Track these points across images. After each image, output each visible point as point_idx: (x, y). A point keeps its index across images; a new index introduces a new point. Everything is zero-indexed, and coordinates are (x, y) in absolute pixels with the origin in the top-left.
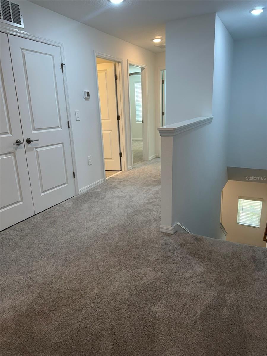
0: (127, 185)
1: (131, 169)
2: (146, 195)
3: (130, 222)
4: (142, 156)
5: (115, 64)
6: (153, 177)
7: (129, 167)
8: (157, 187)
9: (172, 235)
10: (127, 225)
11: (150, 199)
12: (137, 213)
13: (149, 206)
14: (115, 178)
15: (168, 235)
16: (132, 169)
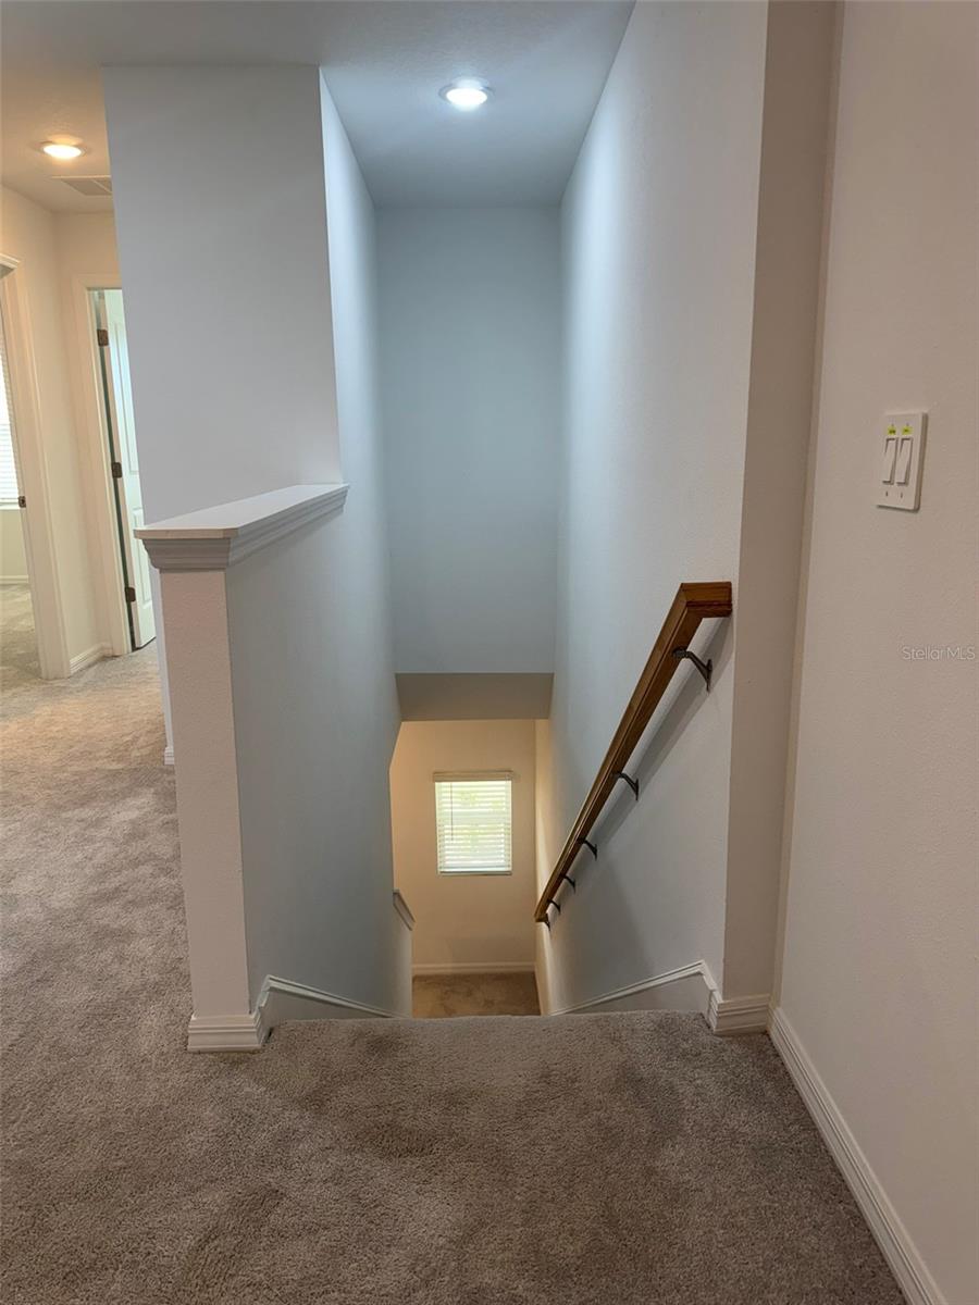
4: (35, 656)
6: (102, 754)
8: (131, 802)
9: (255, 1057)
11: (103, 874)
13: (108, 915)
15: (234, 1059)
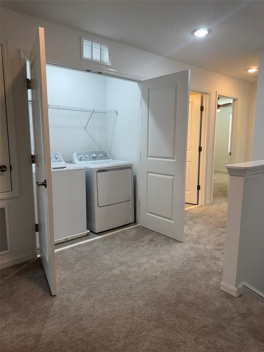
0: (199, 223)
1: (209, 205)
2: (217, 239)
3: (188, 268)
4: (227, 191)
5: (202, 95)
7: (207, 202)
9: (234, 299)
10: (183, 271)
11: (220, 244)
12: (199, 259)
13: (217, 253)
14: (188, 212)
15: (229, 296)
16: (211, 204)
